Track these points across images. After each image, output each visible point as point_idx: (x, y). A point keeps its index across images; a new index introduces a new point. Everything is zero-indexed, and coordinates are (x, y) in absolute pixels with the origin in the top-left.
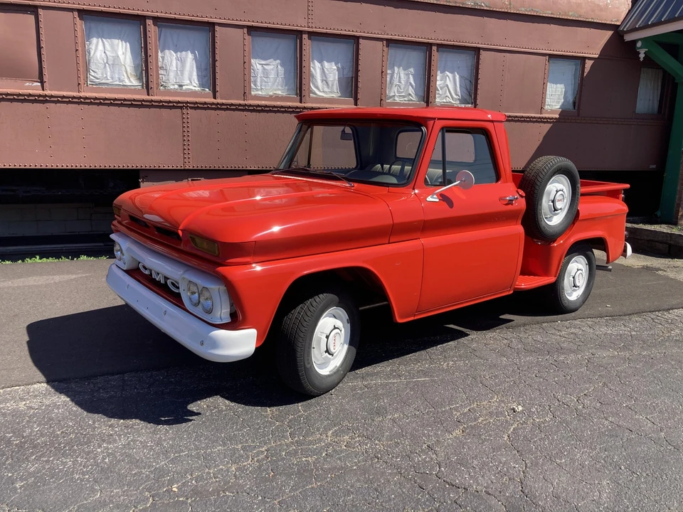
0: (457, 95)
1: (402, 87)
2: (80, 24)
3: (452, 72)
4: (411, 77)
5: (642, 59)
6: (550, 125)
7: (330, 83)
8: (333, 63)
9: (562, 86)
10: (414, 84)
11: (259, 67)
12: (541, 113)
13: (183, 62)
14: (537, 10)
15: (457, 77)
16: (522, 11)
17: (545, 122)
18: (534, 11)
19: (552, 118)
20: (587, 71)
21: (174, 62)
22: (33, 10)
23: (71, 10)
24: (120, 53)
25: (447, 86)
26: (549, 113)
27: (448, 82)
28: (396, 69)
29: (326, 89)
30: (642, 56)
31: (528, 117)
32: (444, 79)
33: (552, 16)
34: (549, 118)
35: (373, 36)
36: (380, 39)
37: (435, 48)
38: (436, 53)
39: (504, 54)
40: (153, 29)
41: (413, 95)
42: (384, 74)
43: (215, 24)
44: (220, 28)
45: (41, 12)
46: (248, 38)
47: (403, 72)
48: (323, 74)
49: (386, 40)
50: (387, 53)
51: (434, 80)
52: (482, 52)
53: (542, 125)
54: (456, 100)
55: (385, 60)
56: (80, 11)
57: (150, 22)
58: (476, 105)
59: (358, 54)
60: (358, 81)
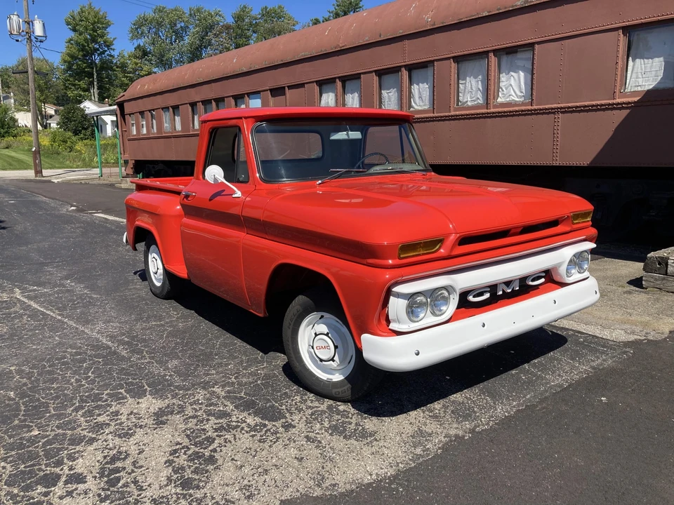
0: (522, 92)
1: (474, 93)
2: (317, 89)
3: (517, 72)
4: (480, 82)
6: (628, 111)
7: (424, 98)
8: (425, 84)
9: (662, 59)
10: (481, 89)
11: (386, 95)
12: (614, 99)
13: (353, 98)
15: (522, 75)
17: (620, 109)
19: (629, 103)
21: (351, 100)
22: (302, 85)
23: (313, 82)
24: (330, 100)
25: (511, 85)
26: (628, 96)
27: (512, 82)
28: (468, 78)
29: (421, 104)
31: (594, 106)
32: (508, 79)
34: (624, 103)
35: (443, 57)
36: (448, 59)
37: (491, 55)
38: (493, 59)
39: (563, 42)
40: (339, 84)
41: (481, 98)
42: (452, 85)
43: (360, 74)
44: (362, 76)
45: (306, 85)
46: (376, 79)
47: (474, 80)
48: (420, 92)
49: (454, 58)
50: (455, 68)
51: (492, 82)
52: (536, 46)
53: (614, 112)
54: (521, 97)
55: (452, 74)
56: (316, 82)
57: (337, 80)
58: (532, 100)
59: (434, 74)
60: (434, 95)
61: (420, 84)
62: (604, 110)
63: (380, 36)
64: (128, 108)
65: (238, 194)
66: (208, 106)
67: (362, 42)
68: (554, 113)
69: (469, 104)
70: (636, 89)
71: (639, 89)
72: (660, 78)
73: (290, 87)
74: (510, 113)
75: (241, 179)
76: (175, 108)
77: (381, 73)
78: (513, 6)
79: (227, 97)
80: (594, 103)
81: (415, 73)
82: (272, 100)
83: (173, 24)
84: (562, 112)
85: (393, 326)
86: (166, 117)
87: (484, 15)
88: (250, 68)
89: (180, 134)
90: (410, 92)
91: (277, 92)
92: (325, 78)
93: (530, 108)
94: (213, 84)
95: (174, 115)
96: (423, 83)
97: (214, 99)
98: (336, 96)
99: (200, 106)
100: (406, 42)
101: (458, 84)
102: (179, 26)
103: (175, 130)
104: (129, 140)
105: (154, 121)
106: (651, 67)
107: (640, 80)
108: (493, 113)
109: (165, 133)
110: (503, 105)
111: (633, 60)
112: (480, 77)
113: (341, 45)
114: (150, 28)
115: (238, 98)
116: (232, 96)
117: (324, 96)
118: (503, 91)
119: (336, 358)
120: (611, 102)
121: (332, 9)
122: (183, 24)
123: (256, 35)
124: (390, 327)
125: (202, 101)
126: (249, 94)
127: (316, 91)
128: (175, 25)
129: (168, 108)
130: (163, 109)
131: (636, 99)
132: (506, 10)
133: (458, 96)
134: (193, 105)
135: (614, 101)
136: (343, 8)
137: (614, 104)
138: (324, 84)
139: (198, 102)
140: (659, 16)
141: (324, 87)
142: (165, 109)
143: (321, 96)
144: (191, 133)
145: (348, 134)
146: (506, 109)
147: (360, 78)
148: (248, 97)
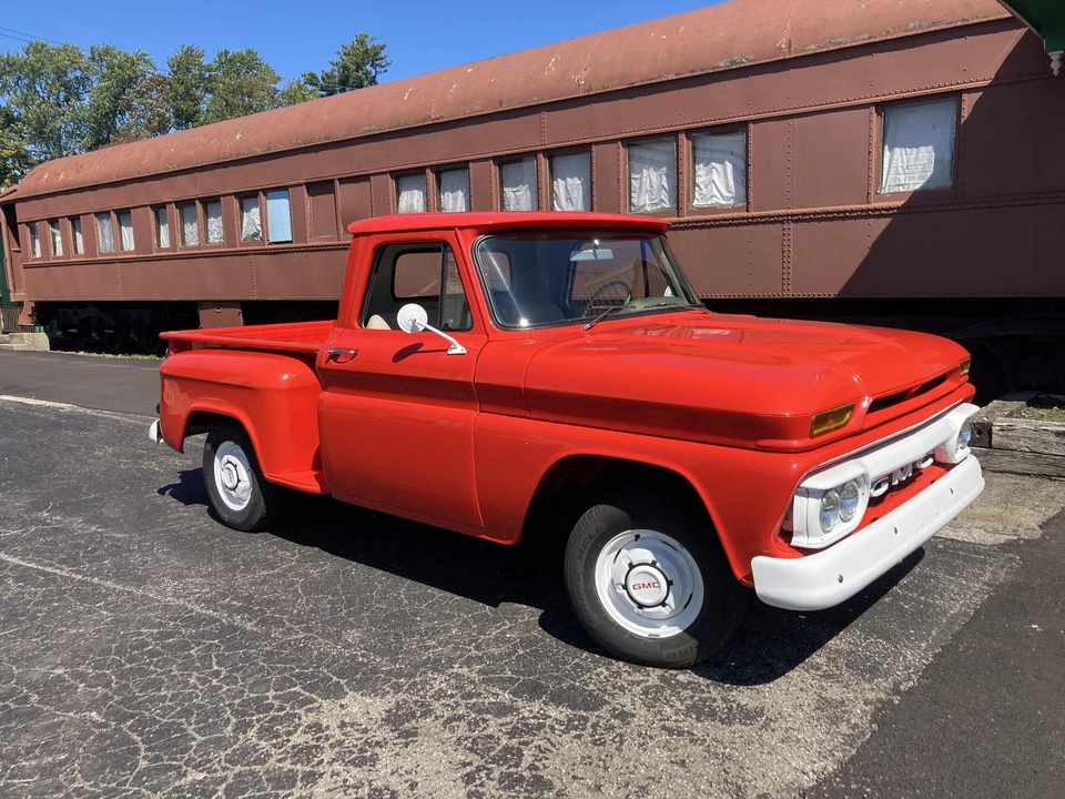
0: (730, 192)
1: (655, 192)
2: (392, 183)
3: (721, 162)
4: (664, 177)
5: (1056, 73)
6: (888, 220)
7: (574, 200)
8: (576, 178)
9: (930, 148)
10: (666, 186)
11: (512, 194)
12: (868, 203)
13: (455, 199)
14: (840, 40)
15: (729, 166)
16: (812, 49)
17: (878, 217)
18: (835, 43)
19: (890, 209)
20: (966, 114)
21: (451, 201)
22: (365, 178)
23: (384, 173)
24: (415, 201)
25: (713, 181)
26: (888, 200)
27: (715, 177)
28: (644, 170)
30: (1055, 66)
31: (840, 212)
32: (709, 172)
33: (872, 40)
34: (883, 209)
35: (605, 138)
36: (614, 141)
37: (682, 136)
38: (685, 142)
39: (790, 121)
40: (431, 176)
41: (666, 201)
42: (621, 181)
43: (468, 162)
44: (471, 165)
45: (372, 178)
46: (494, 169)
47: (654, 173)
48: (567, 192)
49: (622, 139)
50: (624, 156)
51: (684, 177)
52: (751, 126)
53: (871, 221)
54: (729, 199)
55: (621, 165)
56: (391, 172)
57: (428, 171)
58: (748, 203)
59: (591, 163)
60: (592, 195)
61: (568, 179)
62: (855, 218)
63: (501, 104)
64: (23, 212)
65: (459, 349)
66: (186, 210)
67: (469, 113)
68: (782, 222)
69: (648, 209)
70: (896, 189)
71: (901, 189)
72: (929, 174)
73: (342, 181)
74: (714, 223)
75: (450, 326)
76: (123, 214)
77: (502, 161)
78: (714, 68)
79: (224, 195)
80: (841, 208)
81: (560, 162)
82: (308, 202)
83: (60, 73)
84: (794, 221)
85: (797, 541)
86: (104, 230)
87: (670, 78)
88: (269, 149)
89: (133, 256)
90: (552, 191)
91: (319, 187)
92: (406, 167)
93: (745, 214)
94: (197, 174)
95: (120, 225)
96: (572, 177)
97: (199, 199)
98: (426, 195)
99: (174, 211)
100: (545, 115)
101: (630, 178)
102: (71, 76)
103: (122, 249)
104: (26, 267)
105: (79, 237)
106: (916, 159)
107: (902, 177)
108: (688, 222)
109: (101, 254)
110: (702, 210)
111: (891, 150)
112: (664, 169)
113: (433, 117)
114: (19, 78)
115: (247, 197)
116: (235, 194)
117: (405, 196)
118: (701, 189)
119: (670, 601)
120: (864, 206)
121: (337, 59)
122: (78, 73)
123: (211, 96)
124: (793, 543)
125: (175, 202)
126: (266, 191)
127: (390, 188)
128: (65, 73)
129: (108, 213)
130: (97, 214)
131: (900, 203)
132: (704, 72)
133: (630, 197)
134: (158, 208)
135: (870, 206)
136: (354, 58)
137: (869, 210)
138: (403, 176)
139: (170, 203)
140: (927, 88)
141: (404, 181)
142: (102, 214)
143: (398, 195)
144: (155, 254)
145: (595, 254)
146: (708, 217)
147: (467, 168)
148: (265, 195)
